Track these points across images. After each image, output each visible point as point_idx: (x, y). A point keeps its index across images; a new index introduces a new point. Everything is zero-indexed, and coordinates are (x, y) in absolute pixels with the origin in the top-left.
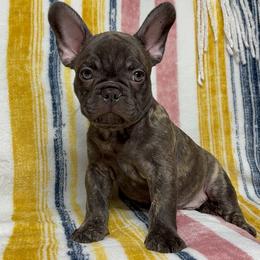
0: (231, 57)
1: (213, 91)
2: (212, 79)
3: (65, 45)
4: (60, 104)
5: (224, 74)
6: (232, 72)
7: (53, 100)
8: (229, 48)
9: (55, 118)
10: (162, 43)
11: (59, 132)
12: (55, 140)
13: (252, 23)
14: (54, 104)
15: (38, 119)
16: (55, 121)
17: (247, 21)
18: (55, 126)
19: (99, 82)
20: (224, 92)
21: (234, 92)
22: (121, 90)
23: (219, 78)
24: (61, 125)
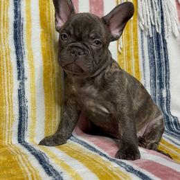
0: (142, 31)
1: (129, 58)
2: (128, 49)
4: (23, 62)
5: (136, 44)
6: (142, 43)
7: (18, 58)
8: (141, 25)
9: (19, 73)
11: (22, 84)
12: (19, 91)
13: (157, 7)
14: (18, 62)
15: (6, 73)
16: (19, 76)
17: (154, 5)
18: (19, 79)
20: (137, 57)
21: (143, 57)
23: (132, 47)
24: (23, 78)
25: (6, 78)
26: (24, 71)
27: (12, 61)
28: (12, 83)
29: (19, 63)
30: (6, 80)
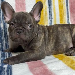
3: (6, 16)
4: (51, 11)
7: (49, 10)
9: (50, 16)
10: (39, 16)
11: (51, 21)
15: (45, 17)
18: (50, 19)
19: (16, 27)
22: (23, 30)
24: (52, 18)
25: (45, 18)
26: (51, 15)
27: (47, 11)
28: (47, 20)
29: (50, 12)
30: (45, 19)
